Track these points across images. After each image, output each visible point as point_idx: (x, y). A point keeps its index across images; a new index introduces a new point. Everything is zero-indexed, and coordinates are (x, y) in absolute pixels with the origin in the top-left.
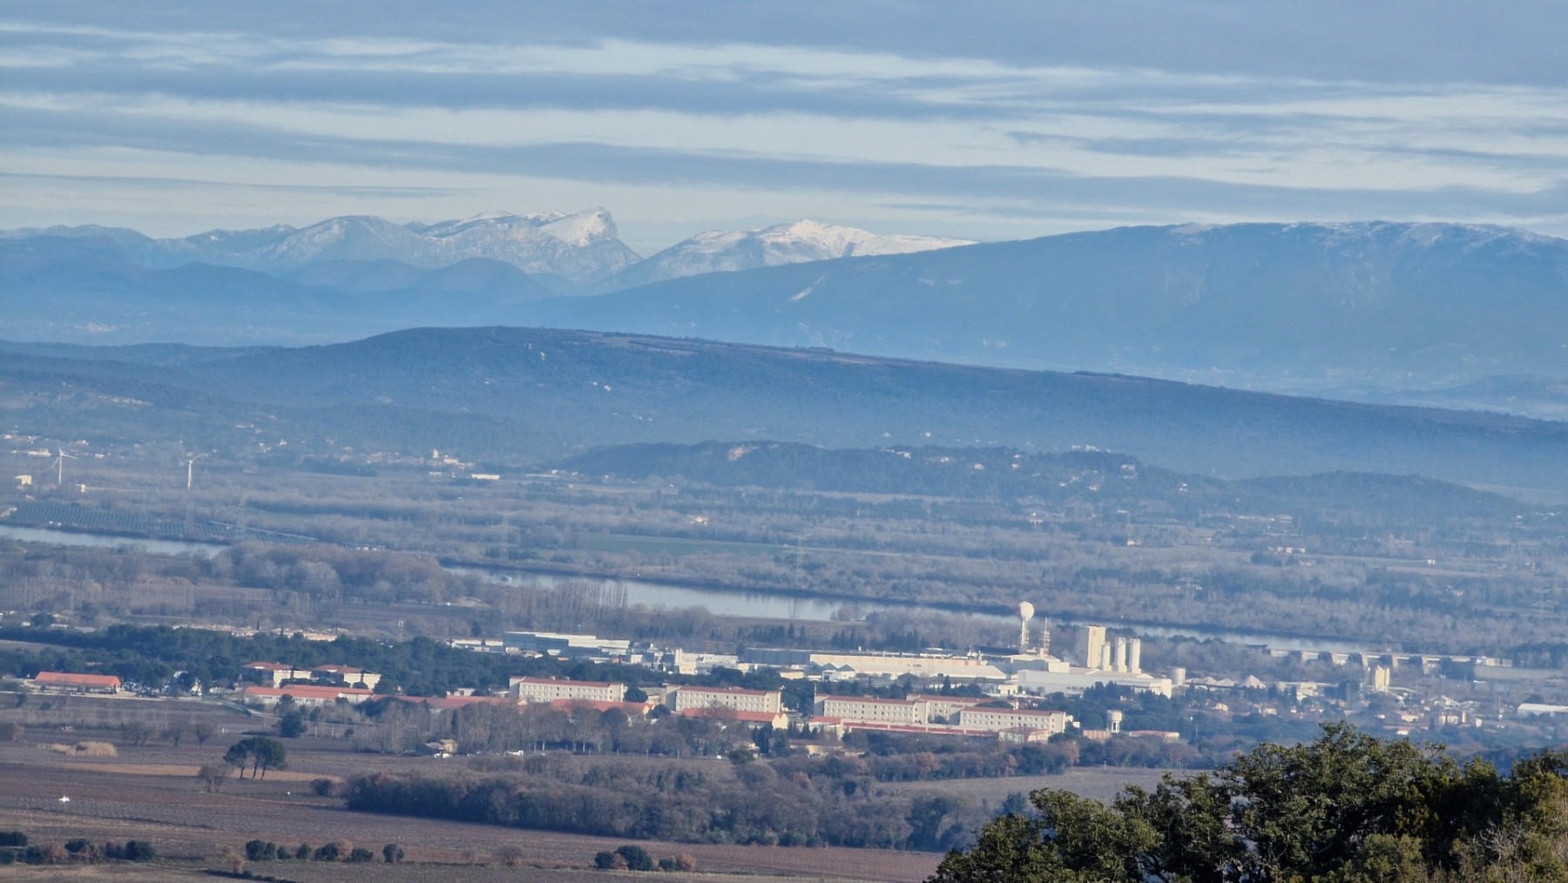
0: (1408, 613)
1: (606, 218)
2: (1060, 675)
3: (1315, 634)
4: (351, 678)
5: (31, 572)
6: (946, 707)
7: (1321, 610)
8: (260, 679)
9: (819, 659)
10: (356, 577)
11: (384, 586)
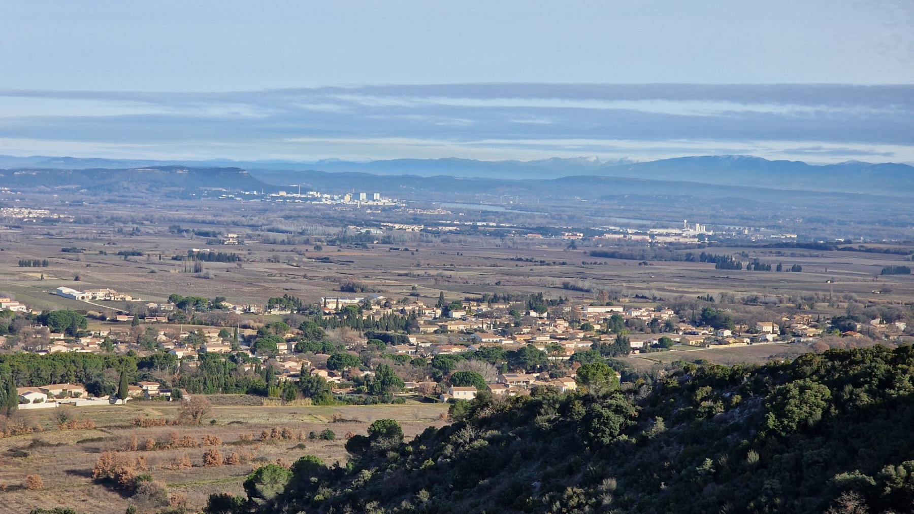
0: (746, 221)
1: (597, 157)
2: (692, 232)
3: (731, 225)
4: (578, 234)
5: (518, 218)
6: (677, 238)
7: (732, 221)
8: (564, 235)
9: (651, 230)
10: (571, 218)
11: (576, 219)
